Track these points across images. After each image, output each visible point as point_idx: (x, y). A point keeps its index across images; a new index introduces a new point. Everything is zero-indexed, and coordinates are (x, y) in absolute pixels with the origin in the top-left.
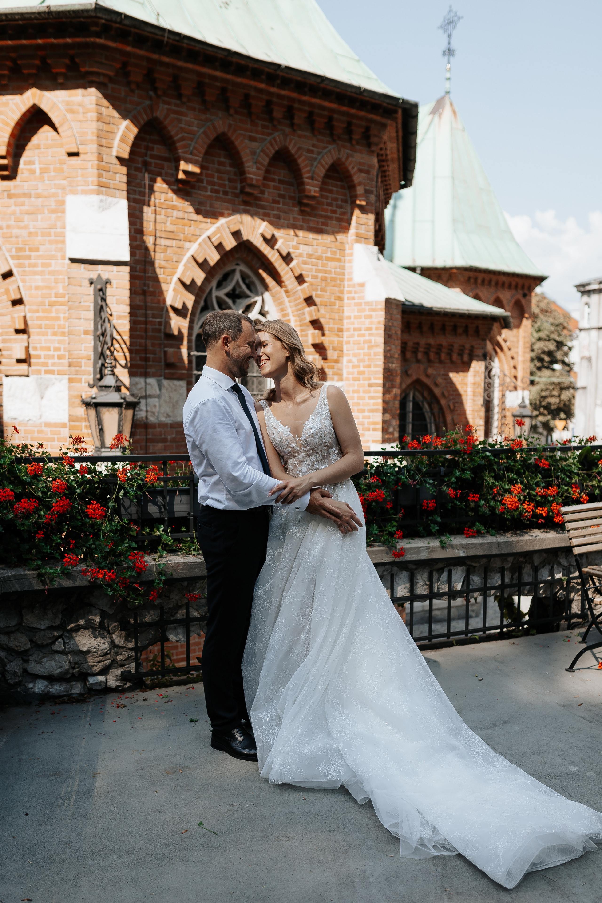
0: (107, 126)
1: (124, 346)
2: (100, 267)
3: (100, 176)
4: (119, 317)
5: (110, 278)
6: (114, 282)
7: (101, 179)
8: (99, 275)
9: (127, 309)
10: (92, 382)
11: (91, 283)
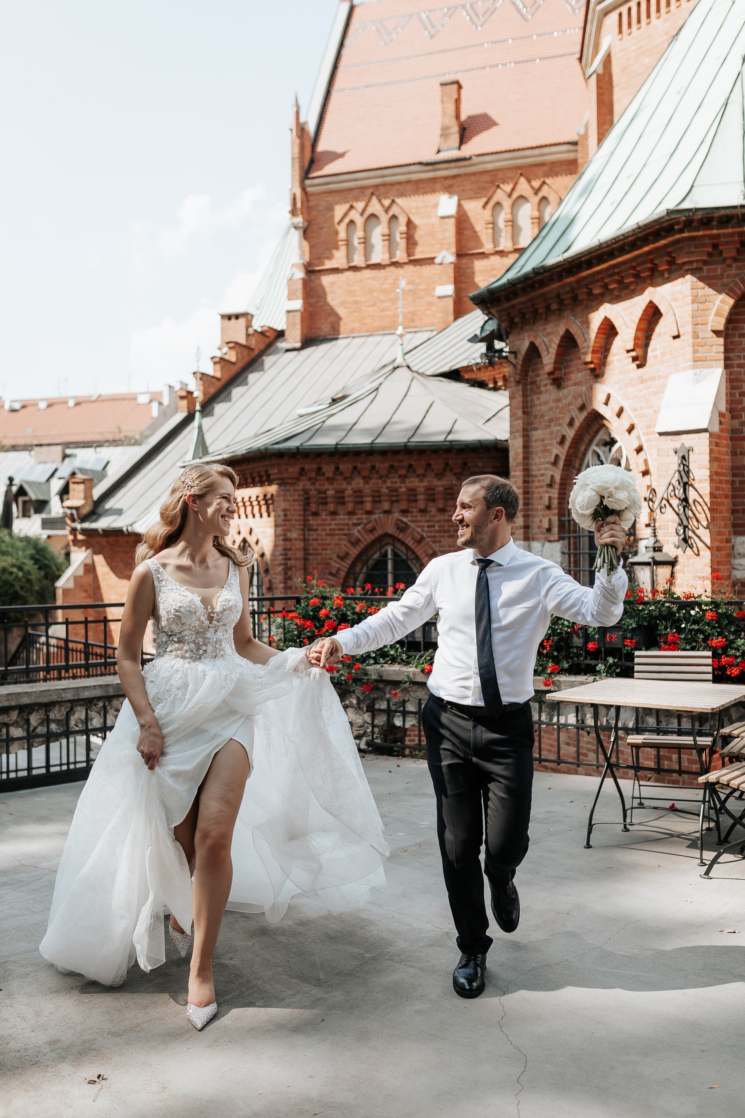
0: (703, 305)
1: (705, 508)
2: (684, 436)
3: (695, 352)
4: (701, 481)
5: (692, 445)
6: (696, 449)
7: (696, 355)
8: (683, 444)
9: (708, 473)
10: (677, 543)
11: (676, 452)
